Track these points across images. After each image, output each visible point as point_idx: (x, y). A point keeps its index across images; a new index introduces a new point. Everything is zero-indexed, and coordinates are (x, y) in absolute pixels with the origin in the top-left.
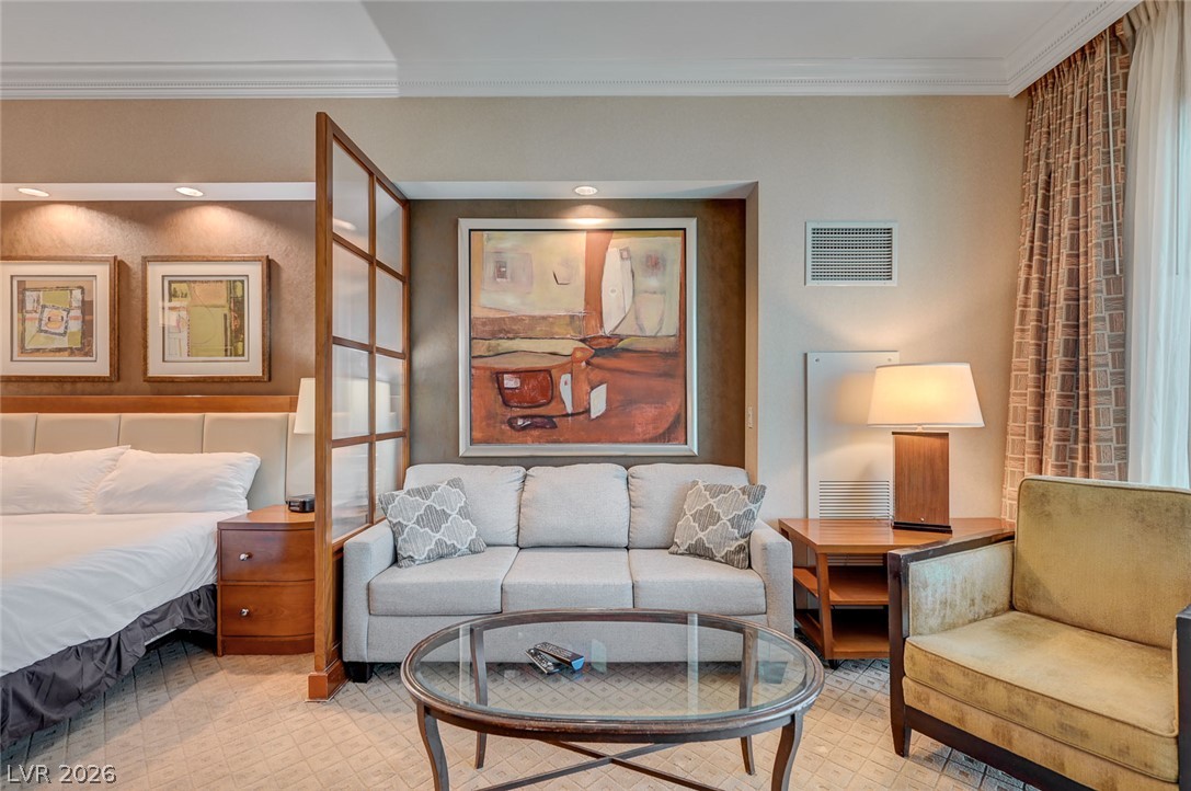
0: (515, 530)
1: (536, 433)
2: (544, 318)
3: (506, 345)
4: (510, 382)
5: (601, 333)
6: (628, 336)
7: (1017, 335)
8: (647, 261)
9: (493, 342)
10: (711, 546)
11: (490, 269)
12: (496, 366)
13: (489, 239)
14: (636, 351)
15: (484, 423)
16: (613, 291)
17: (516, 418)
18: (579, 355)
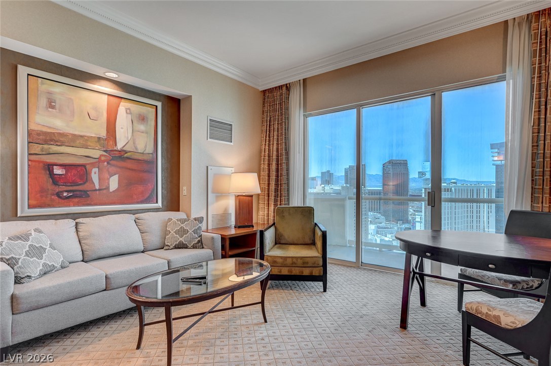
0: (81, 253)
1: (76, 200)
2: (82, 136)
3: (55, 148)
4: (58, 171)
5: (115, 149)
6: (130, 152)
7: (262, 166)
8: (139, 117)
9: (46, 146)
10: (186, 243)
11: (43, 102)
12: (48, 161)
13: (42, 84)
14: (134, 159)
15: (38, 195)
16: (122, 128)
17: (62, 192)
18: (103, 158)
